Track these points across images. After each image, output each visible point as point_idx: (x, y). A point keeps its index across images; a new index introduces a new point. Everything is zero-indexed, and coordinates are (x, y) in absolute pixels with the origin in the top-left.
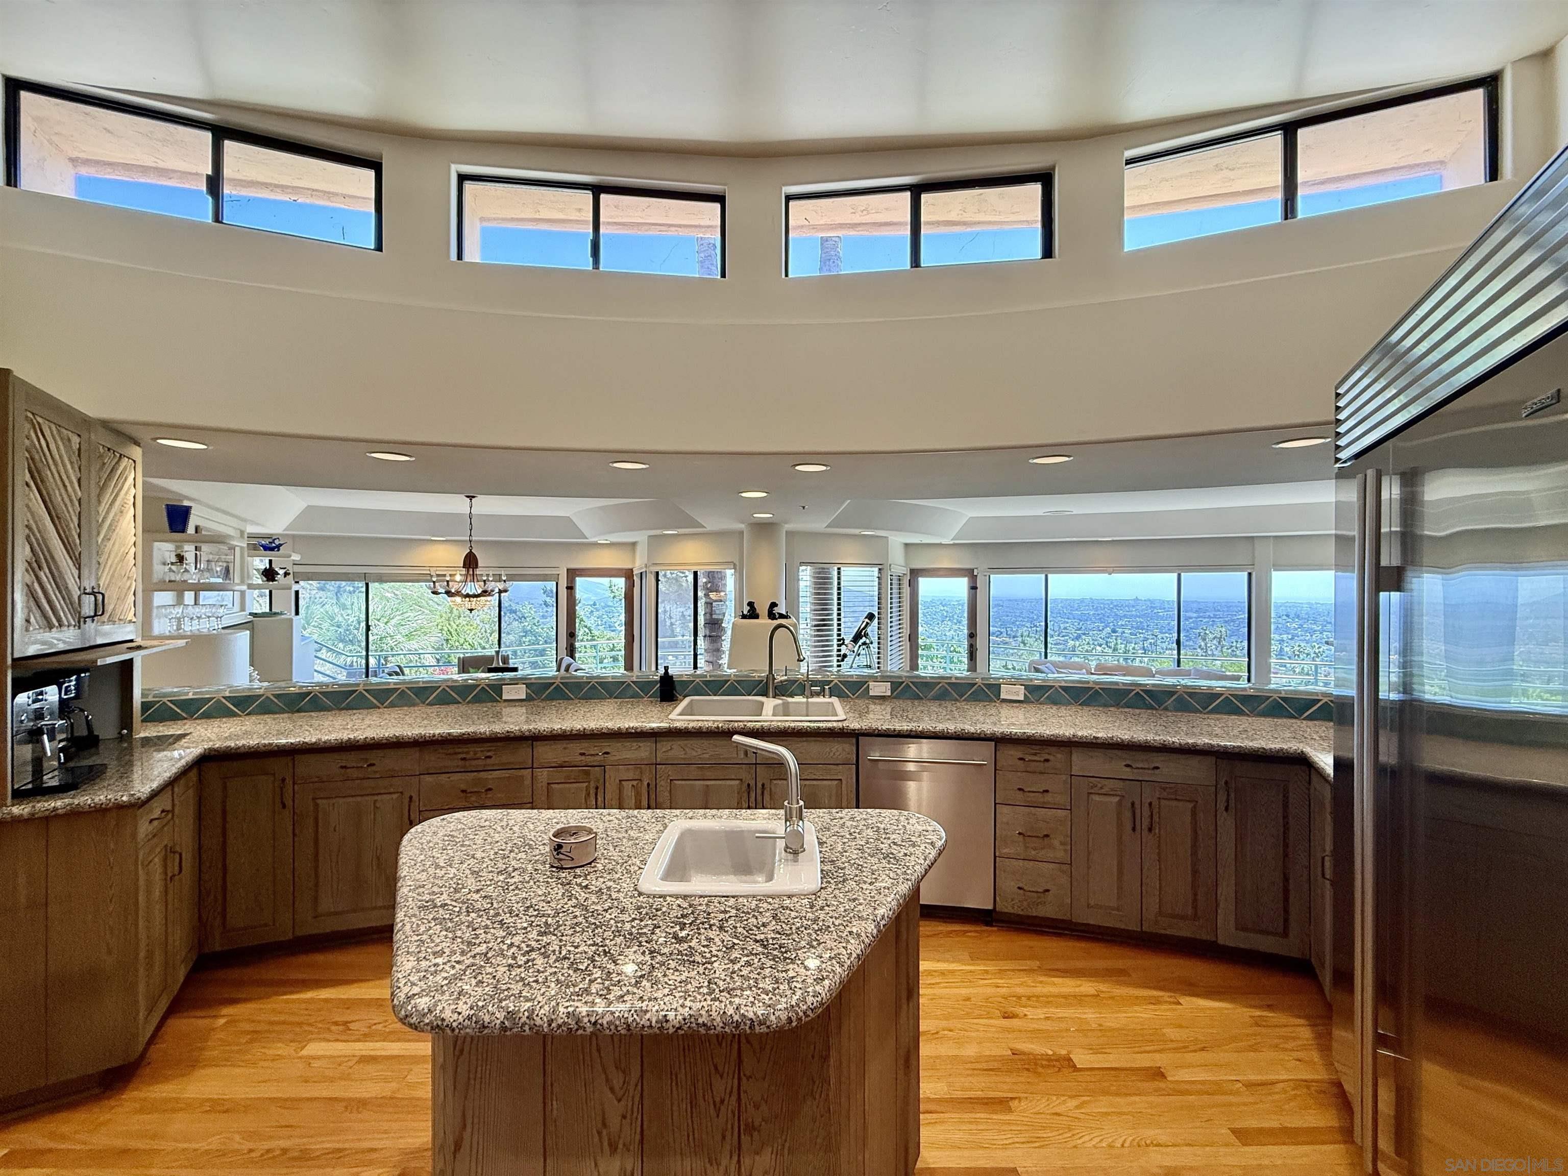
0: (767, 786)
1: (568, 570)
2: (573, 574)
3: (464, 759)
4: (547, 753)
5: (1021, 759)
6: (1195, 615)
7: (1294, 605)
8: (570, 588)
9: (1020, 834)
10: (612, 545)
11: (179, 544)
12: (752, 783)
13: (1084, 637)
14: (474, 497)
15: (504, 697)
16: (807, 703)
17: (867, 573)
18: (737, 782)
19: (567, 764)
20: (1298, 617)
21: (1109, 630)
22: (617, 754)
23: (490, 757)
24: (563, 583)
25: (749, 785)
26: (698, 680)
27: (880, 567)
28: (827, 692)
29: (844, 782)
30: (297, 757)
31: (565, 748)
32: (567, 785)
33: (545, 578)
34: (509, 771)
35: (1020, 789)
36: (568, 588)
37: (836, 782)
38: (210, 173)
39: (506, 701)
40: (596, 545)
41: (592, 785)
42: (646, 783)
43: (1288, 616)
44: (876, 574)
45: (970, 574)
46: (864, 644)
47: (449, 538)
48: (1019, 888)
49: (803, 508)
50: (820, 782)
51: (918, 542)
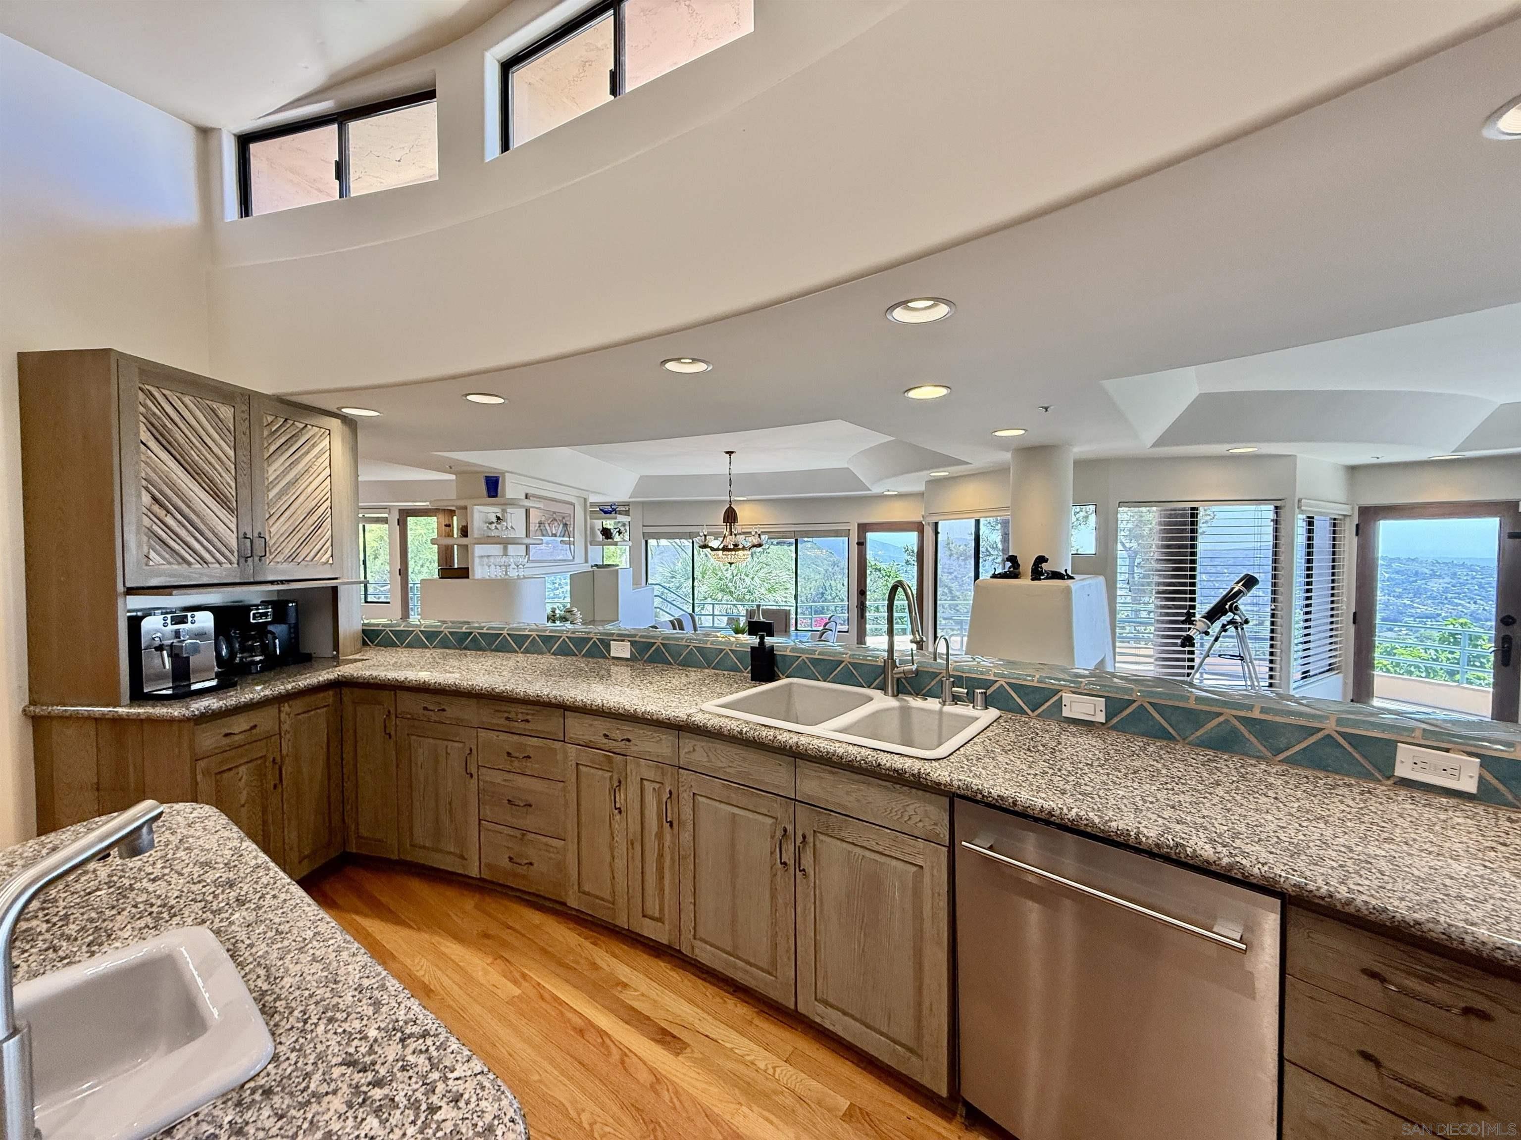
0: (810, 839)
1: (859, 525)
2: (864, 528)
3: (507, 719)
4: (577, 728)
8: (861, 544)
10: (901, 496)
11: (504, 507)
12: (790, 828)
14: (732, 452)
15: (612, 655)
16: (941, 712)
17: (1251, 515)
18: (770, 821)
19: (592, 745)
22: (638, 743)
23: (527, 721)
24: (855, 539)
25: (785, 830)
26: (804, 656)
27: (1278, 504)
28: (979, 699)
29: (927, 870)
30: (399, 693)
31: (591, 725)
32: (593, 771)
33: (837, 534)
34: (545, 741)
36: (858, 544)
37: (915, 869)
38: (337, 159)
39: (614, 658)
40: (882, 497)
41: (615, 777)
42: (668, 790)
44: (1272, 515)
45: (1507, 510)
46: (1232, 622)
47: (750, 498)
49: (1046, 409)
50: (888, 860)
51: (1375, 461)
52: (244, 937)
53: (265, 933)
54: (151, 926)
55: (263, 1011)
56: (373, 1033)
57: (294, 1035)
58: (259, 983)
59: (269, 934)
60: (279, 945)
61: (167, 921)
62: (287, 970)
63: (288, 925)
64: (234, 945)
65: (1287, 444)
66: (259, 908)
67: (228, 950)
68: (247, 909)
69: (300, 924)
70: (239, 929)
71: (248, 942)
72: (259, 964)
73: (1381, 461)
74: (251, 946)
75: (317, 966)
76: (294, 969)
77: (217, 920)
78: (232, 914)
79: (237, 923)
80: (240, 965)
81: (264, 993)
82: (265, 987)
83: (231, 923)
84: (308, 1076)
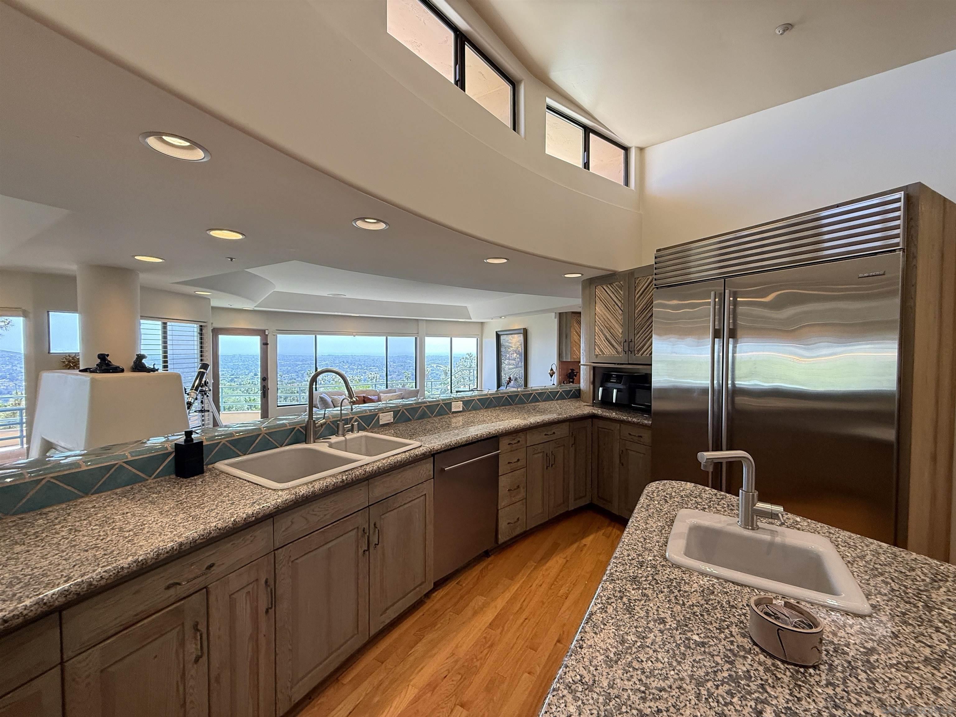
5: (509, 444)
6: (301, 363)
7: (346, 357)
9: (509, 490)
12: (366, 526)
13: (236, 380)
17: (189, 329)
18: (355, 531)
20: (348, 362)
21: (252, 374)
22: (225, 560)
25: (364, 529)
27: (203, 324)
28: (356, 428)
29: (427, 495)
35: (509, 463)
37: (423, 497)
42: (263, 581)
43: (343, 362)
44: (197, 330)
45: (262, 333)
48: (509, 523)
49: (232, 259)
50: (413, 502)
51: (230, 306)
52: (657, 546)
53: (649, 543)
54: (683, 582)
55: (673, 522)
56: (656, 502)
57: (672, 513)
58: (667, 529)
59: (648, 541)
60: (650, 535)
61: (676, 579)
62: (656, 527)
63: (639, 540)
64: (662, 547)
65: (231, 295)
66: (639, 555)
67: (666, 546)
68: (643, 558)
69: (636, 537)
70: (655, 552)
71: (657, 544)
72: (662, 534)
73: (232, 307)
74: (658, 542)
75: (648, 522)
76: (654, 526)
77: (658, 562)
78: (651, 560)
79: (653, 554)
80: (667, 538)
81: (668, 526)
82: (667, 527)
83: (655, 556)
84: (676, 505)
